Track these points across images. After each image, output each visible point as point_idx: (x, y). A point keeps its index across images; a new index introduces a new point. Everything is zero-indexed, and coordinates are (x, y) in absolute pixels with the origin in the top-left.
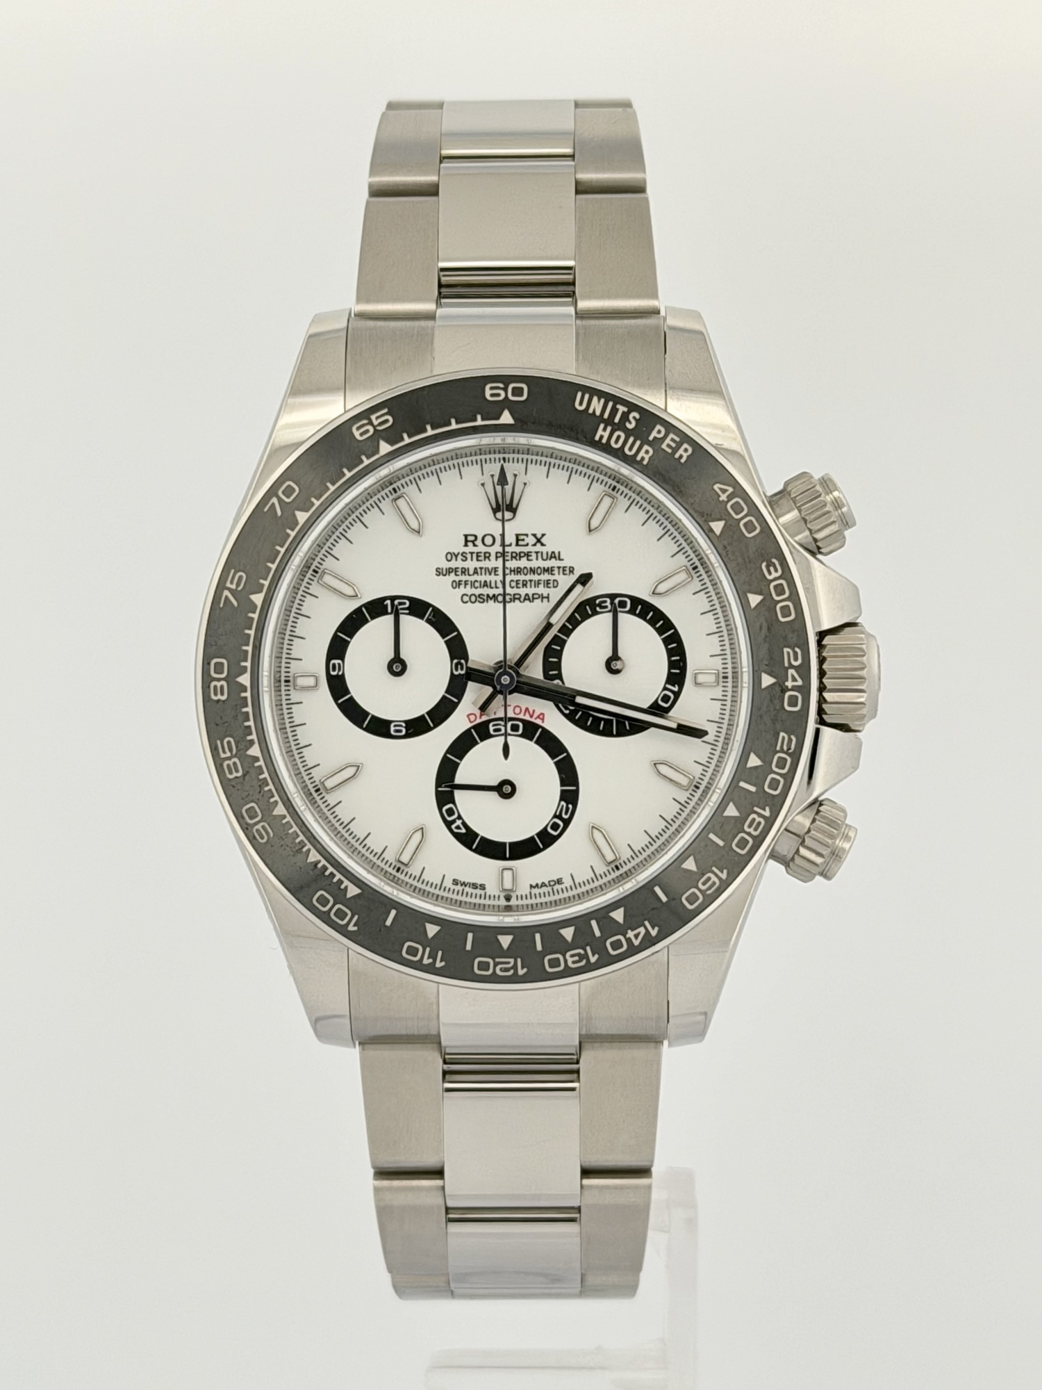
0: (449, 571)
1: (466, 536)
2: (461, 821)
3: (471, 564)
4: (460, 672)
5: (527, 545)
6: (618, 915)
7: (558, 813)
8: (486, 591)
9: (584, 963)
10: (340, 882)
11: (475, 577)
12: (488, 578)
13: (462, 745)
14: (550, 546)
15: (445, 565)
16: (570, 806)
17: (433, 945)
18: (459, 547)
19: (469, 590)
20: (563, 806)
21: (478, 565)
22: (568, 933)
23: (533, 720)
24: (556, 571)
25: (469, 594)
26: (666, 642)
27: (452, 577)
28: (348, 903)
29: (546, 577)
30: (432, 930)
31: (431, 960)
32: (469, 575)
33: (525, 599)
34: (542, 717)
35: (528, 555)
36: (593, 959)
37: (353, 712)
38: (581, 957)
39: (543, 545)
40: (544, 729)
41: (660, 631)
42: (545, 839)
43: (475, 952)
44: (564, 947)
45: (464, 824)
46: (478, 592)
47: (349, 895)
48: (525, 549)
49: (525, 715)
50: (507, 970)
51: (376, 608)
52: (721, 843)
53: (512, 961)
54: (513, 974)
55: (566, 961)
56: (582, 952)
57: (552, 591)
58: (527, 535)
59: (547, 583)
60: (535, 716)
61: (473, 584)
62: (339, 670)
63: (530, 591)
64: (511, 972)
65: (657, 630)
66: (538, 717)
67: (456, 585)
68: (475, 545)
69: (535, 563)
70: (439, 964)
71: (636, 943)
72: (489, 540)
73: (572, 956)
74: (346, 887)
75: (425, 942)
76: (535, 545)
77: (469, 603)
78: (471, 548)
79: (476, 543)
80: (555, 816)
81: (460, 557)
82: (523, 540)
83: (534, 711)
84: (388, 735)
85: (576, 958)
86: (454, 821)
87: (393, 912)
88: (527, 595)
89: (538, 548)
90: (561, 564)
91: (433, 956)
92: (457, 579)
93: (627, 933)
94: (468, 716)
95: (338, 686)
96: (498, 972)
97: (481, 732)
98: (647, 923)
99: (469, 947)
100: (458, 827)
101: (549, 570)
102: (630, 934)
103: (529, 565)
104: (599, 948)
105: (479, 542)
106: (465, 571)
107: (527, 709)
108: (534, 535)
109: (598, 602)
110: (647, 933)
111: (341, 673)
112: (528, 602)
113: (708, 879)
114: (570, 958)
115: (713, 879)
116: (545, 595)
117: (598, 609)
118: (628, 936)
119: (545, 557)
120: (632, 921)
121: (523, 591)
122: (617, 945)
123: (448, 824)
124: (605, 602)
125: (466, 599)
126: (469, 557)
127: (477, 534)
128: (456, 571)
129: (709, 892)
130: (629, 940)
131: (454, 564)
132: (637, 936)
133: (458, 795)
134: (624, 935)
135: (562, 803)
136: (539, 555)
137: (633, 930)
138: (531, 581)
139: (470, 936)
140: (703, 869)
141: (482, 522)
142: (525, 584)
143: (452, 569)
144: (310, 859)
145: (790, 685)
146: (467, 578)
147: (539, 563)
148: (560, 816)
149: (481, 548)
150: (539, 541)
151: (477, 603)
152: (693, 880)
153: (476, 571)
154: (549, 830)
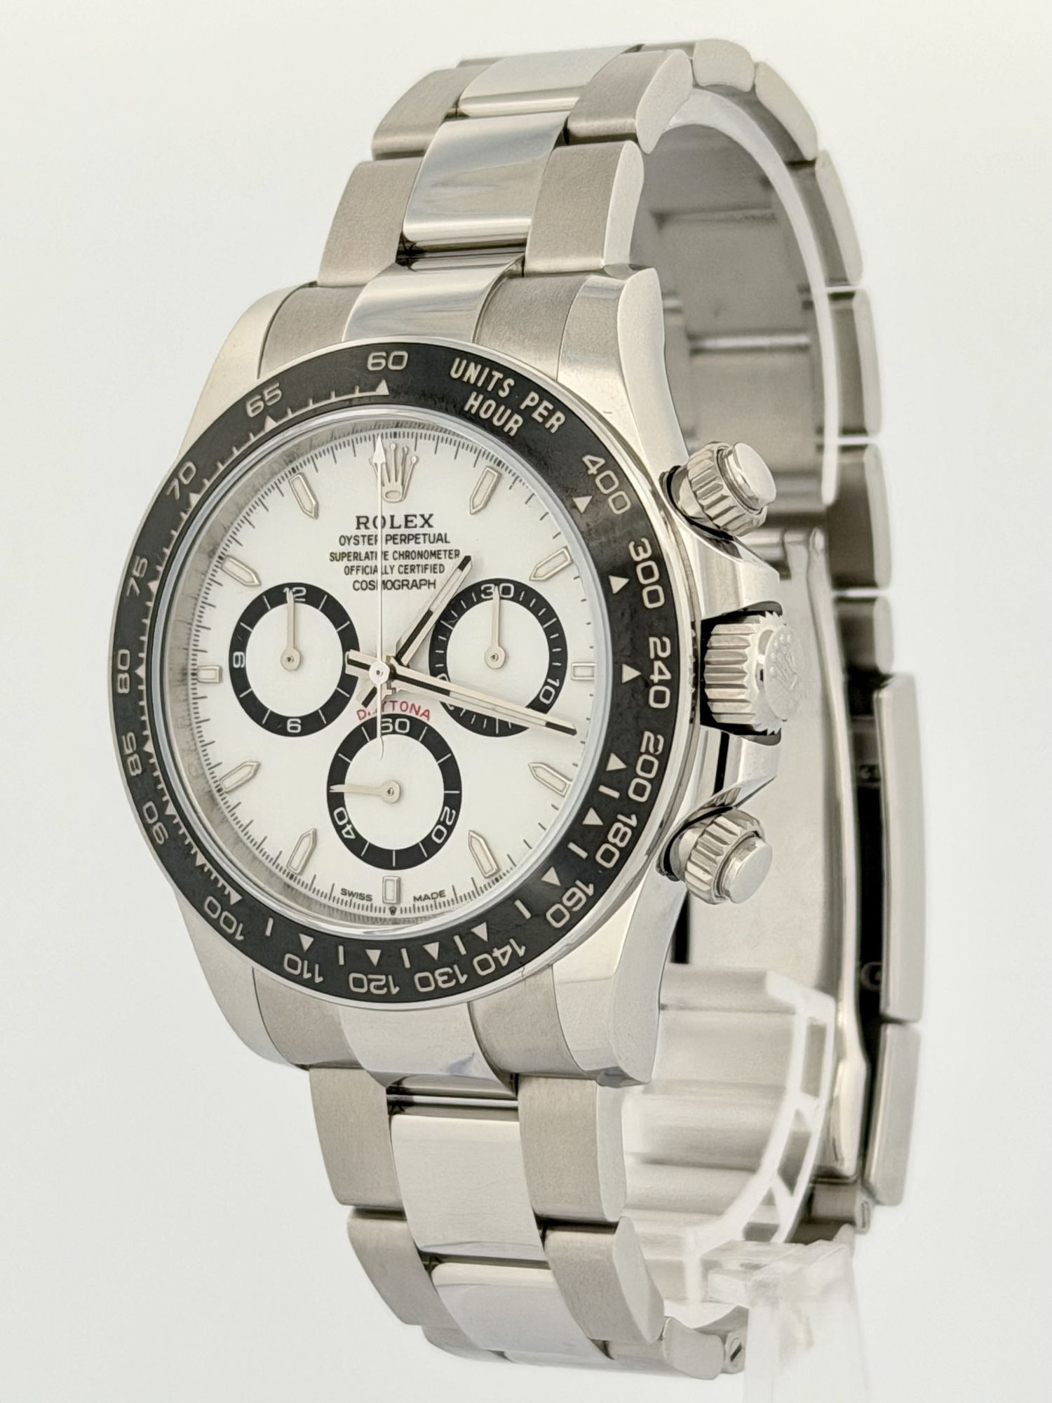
0: (343, 556)
1: (358, 518)
2: (350, 826)
3: (363, 549)
5: (415, 526)
6: (481, 932)
7: (442, 819)
8: (376, 577)
9: (453, 983)
10: (224, 887)
11: (367, 562)
12: (378, 563)
13: (352, 744)
14: (437, 525)
15: (339, 549)
16: (454, 812)
17: (310, 958)
18: (351, 530)
19: (361, 577)
20: (446, 812)
21: (370, 549)
22: (433, 950)
23: (418, 717)
24: (442, 555)
25: (360, 580)
26: (548, 631)
27: (345, 562)
28: (232, 909)
29: (432, 561)
30: (306, 942)
31: (310, 975)
32: (361, 560)
33: (412, 586)
34: (427, 713)
35: (416, 537)
36: (463, 979)
37: (253, 708)
38: (452, 976)
39: (430, 526)
40: (429, 727)
41: (541, 620)
42: (428, 848)
43: (349, 969)
44: (431, 965)
45: (353, 829)
46: (369, 578)
47: (232, 901)
48: (414, 532)
49: (411, 711)
50: (380, 988)
51: (275, 596)
52: (584, 854)
54: (386, 993)
55: (436, 980)
56: (451, 971)
57: (438, 578)
58: (415, 516)
59: (434, 568)
60: (421, 712)
61: (364, 570)
62: (241, 663)
63: (418, 576)
64: (385, 990)
66: (423, 714)
67: (349, 571)
68: (367, 528)
69: (424, 546)
70: (318, 979)
71: (504, 962)
72: (379, 522)
73: (441, 975)
74: (229, 893)
75: (302, 954)
76: (423, 526)
77: (360, 591)
78: (363, 531)
79: (368, 525)
80: (439, 823)
81: (352, 541)
82: (412, 521)
83: (419, 708)
84: (284, 733)
85: (445, 978)
86: (344, 827)
87: (271, 922)
88: (414, 581)
89: (426, 530)
90: (447, 547)
91: (311, 970)
92: (350, 564)
93: (493, 951)
94: (358, 713)
95: (239, 679)
96: (373, 990)
97: (370, 730)
98: (512, 941)
99: (341, 961)
100: (348, 833)
101: (435, 554)
102: (497, 953)
103: (417, 548)
104: (467, 967)
105: (370, 525)
106: (357, 556)
107: (413, 706)
108: (422, 516)
109: (482, 588)
110: (514, 952)
111: (242, 666)
112: (415, 589)
113: (573, 895)
114: (440, 977)
115: (579, 894)
116: (432, 581)
117: (483, 596)
118: (494, 955)
119: (432, 539)
120: (497, 939)
121: (411, 577)
122: (484, 965)
123: (339, 829)
124: (490, 588)
125: (357, 586)
126: (361, 539)
127: (369, 516)
128: (348, 555)
129: (576, 909)
130: (496, 960)
131: (346, 549)
132: (504, 955)
133: (347, 800)
134: (490, 953)
135: (447, 808)
136: (427, 537)
137: (499, 949)
138: (418, 566)
139: (341, 949)
140: (567, 883)
141: (373, 502)
142: (412, 569)
143: (345, 553)
144: (198, 862)
145: (656, 679)
146: (359, 563)
147: (427, 546)
148: (444, 823)
149: (372, 530)
150: (427, 521)
151: (368, 590)
152: (556, 894)
153: (367, 556)
154: (433, 837)
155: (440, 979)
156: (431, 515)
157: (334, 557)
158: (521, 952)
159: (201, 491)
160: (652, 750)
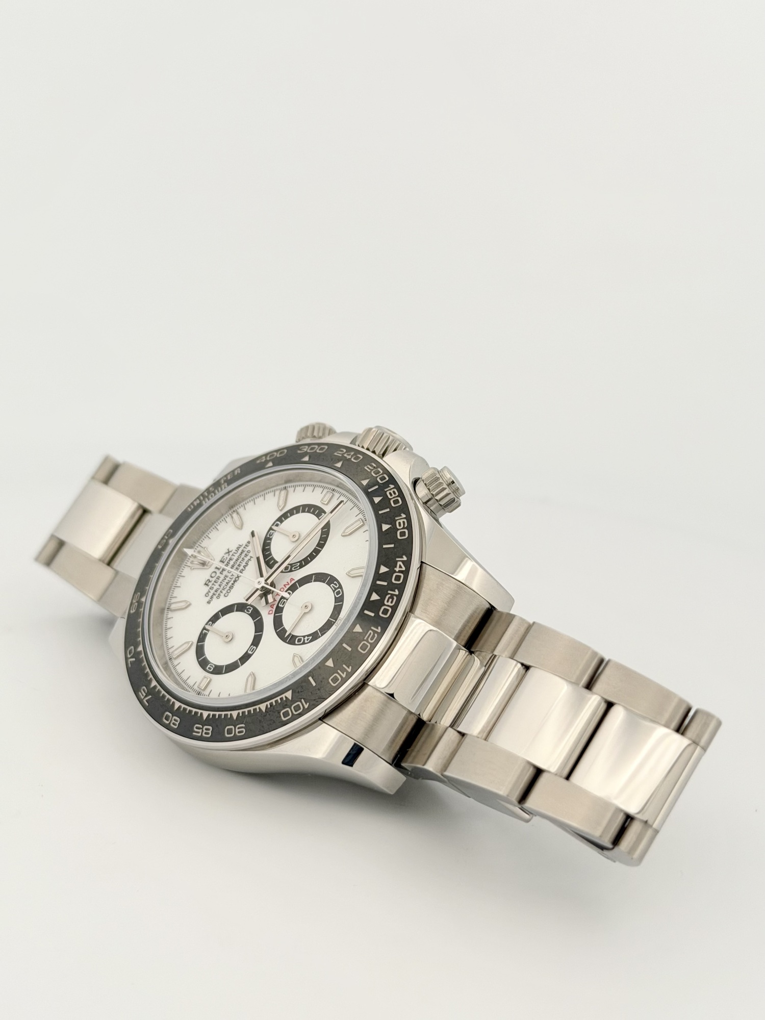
0: (212, 598)
1: (206, 584)
2: (306, 637)
3: (216, 586)
4: (250, 611)
5: (227, 558)
6: (383, 569)
7: (334, 589)
8: (230, 584)
9: (395, 598)
10: (281, 699)
11: (222, 586)
12: (226, 581)
13: (278, 623)
14: (233, 548)
15: (208, 599)
16: (335, 582)
17: (338, 666)
18: (206, 589)
19: (224, 592)
20: (333, 586)
21: (219, 583)
22: (375, 597)
23: (290, 585)
24: (245, 549)
25: (226, 592)
26: (303, 511)
27: (215, 597)
28: (293, 701)
29: (243, 555)
30: (330, 663)
31: (345, 673)
33: (245, 568)
34: (292, 579)
35: (230, 559)
36: (397, 592)
37: (232, 667)
38: (392, 597)
39: (231, 551)
40: (297, 581)
41: (298, 512)
42: (339, 600)
43: (354, 647)
44: (380, 603)
45: (308, 636)
46: (228, 588)
47: (290, 698)
48: (228, 559)
49: (286, 587)
50: (374, 636)
51: (202, 638)
52: (388, 510)
53: (370, 631)
54: (378, 635)
55: (388, 606)
56: (389, 596)
57: (250, 554)
58: (223, 557)
59: (246, 555)
60: (289, 583)
61: (224, 589)
62: (212, 667)
63: (244, 564)
64: (376, 635)
65: (296, 513)
66: (291, 581)
67: (218, 597)
68: (211, 582)
69: (235, 558)
70: (349, 670)
71: (404, 569)
72: (213, 575)
73: (388, 601)
74: (286, 697)
75: (334, 670)
76: (229, 555)
77: (229, 594)
78: (210, 584)
80: (334, 591)
81: (210, 591)
82: (224, 559)
84: (251, 655)
85: (390, 600)
86: (304, 640)
87: (310, 679)
89: (231, 554)
90: (243, 546)
91: (343, 670)
92: (217, 595)
93: (395, 570)
94: (269, 614)
95: (218, 670)
96: (372, 642)
97: (279, 610)
98: (397, 559)
99: (350, 649)
100: (308, 640)
101: (243, 551)
102: (397, 569)
103: (234, 560)
104: (392, 587)
105: (211, 579)
106: (216, 591)
107: (285, 585)
108: (226, 553)
109: (268, 536)
110: (403, 562)
111: (214, 666)
112: (247, 568)
113: (400, 523)
114: (388, 603)
115: (401, 521)
116: (249, 558)
117: (271, 537)
118: (397, 571)
119: (236, 552)
120: (392, 565)
121: (242, 567)
122: (398, 578)
123: (304, 643)
124: (271, 533)
125: (226, 595)
126: (213, 586)
127: (207, 579)
128: (214, 594)
129: (406, 525)
130: (400, 572)
131: (211, 594)
132: (400, 567)
133: (295, 634)
134: (395, 572)
135: (331, 585)
136: (234, 554)
137: (396, 567)
138: (240, 562)
139: (344, 645)
140: (393, 523)
141: (205, 574)
142: (239, 565)
143: (211, 597)
144: (264, 709)
145: (350, 457)
146: (219, 590)
147: (237, 556)
148: (336, 589)
149: (214, 579)
150: (229, 552)
151: (232, 590)
152: (394, 529)
153: (220, 586)
154: (337, 596)
155: (389, 604)
156: (228, 550)
157: (209, 602)
158: (405, 558)
159: (140, 644)
160: (373, 468)
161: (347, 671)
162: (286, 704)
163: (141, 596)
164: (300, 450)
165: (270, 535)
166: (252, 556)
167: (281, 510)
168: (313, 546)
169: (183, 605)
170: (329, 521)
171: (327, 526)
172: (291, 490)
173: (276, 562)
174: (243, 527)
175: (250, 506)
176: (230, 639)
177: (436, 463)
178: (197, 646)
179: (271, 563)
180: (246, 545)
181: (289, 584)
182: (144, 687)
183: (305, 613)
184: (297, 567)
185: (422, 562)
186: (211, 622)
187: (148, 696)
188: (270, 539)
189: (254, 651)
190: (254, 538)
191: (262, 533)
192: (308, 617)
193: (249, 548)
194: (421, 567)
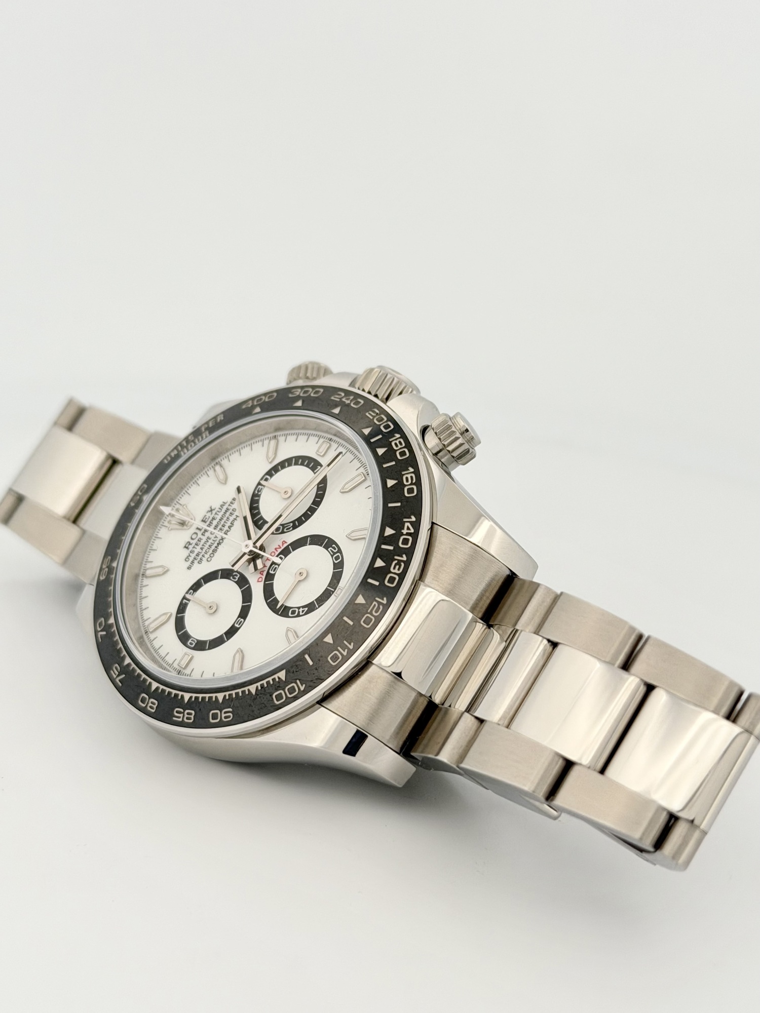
0: (193, 562)
1: (185, 547)
2: (301, 608)
3: (198, 550)
4: (237, 578)
5: (209, 517)
6: (389, 531)
7: (332, 554)
8: (213, 547)
9: (403, 564)
10: (273, 680)
11: (204, 550)
12: (209, 544)
13: (268, 592)
14: (216, 506)
15: (188, 564)
16: (334, 546)
17: (338, 643)
18: (186, 552)
19: (207, 556)
20: (331, 550)
21: (200, 546)
22: (379, 563)
23: (283, 548)
24: (230, 507)
25: (209, 556)
26: (296, 464)
27: (196, 562)
28: (287, 682)
29: (228, 514)
30: (329, 639)
31: (346, 650)
32: (201, 553)
34: (284, 542)
35: (214, 519)
36: (404, 558)
37: (217, 642)
38: (399, 563)
39: (214, 510)
40: (291, 544)
41: (290, 465)
42: (339, 566)
43: (357, 621)
44: (385, 571)
45: (303, 607)
46: (211, 551)
47: (283, 679)
48: (211, 518)
49: (277, 551)
50: (379, 608)
51: (182, 608)
52: (393, 463)
53: (374, 603)
54: (383, 607)
55: (395, 573)
56: (396, 562)
57: (236, 513)
58: (205, 516)
59: (231, 514)
60: (281, 546)
61: (206, 553)
62: (194, 641)
63: (229, 524)
64: (381, 607)
65: (288, 466)
66: (283, 544)
67: (200, 562)
68: (191, 544)
69: (219, 517)
70: (351, 647)
71: (412, 531)
72: (194, 536)
73: (394, 568)
74: (279, 678)
75: (333, 647)
76: (212, 513)
77: (213, 559)
78: (191, 547)
79: (191, 543)
80: (332, 556)
81: (191, 554)
82: (206, 518)
83: (279, 546)
84: (238, 629)
85: (397, 567)
86: (299, 612)
87: (307, 657)
88: (229, 527)
89: (214, 512)
90: (229, 503)
91: (344, 647)
92: (199, 559)
94: (258, 581)
95: (201, 646)
96: (377, 614)
97: (270, 577)
98: (405, 520)
99: (351, 623)
100: (303, 611)
101: (227, 509)
102: (405, 531)
103: (218, 520)
104: (399, 551)
105: (191, 541)
106: (198, 555)
107: (276, 549)
108: (209, 511)
109: (256, 492)
110: (411, 523)
111: (196, 641)
112: (232, 528)
113: (407, 479)
115: (409, 476)
116: (235, 517)
117: (259, 493)
118: (405, 533)
119: (219, 510)
120: (398, 527)
121: (226, 528)
122: (405, 541)
123: (298, 616)
124: (259, 488)
125: (209, 559)
126: (194, 549)
127: (187, 541)
128: (195, 559)
129: (414, 481)
130: (408, 534)
131: (191, 559)
132: (408, 528)
133: (288, 604)
134: (403, 534)
135: (329, 549)
136: (218, 513)
137: (403, 529)
138: (225, 522)
139: (345, 619)
140: (399, 478)
141: (184, 536)
142: (223, 526)
143: (193, 560)
144: (253, 692)
145: (349, 402)
146: (201, 554)
147: (221, 514)
148: (334, 553)
149: (194, 542)
150: (211, 510)
151: (215, 554)
152: (400, 485)
153: (202, 549)
154: (336, 562)
155: (396, 571)
156: (211, 508)
157: (189, 568)
158: (413, 519)
159: (111, 615)
160: (375, 415)
161: (349, 649)
162: (279, 685)
163: (112, 561)
164: (292, 393)
165: (258, 491)
166: (238, 515)
167: (270, 463)
168: (308, 503)
169: (160, 570)
170: (325, 477)
171: (324, 481)
172: (282, 439)
173: (265, 522)
174: (227, 483)
175: (234, 457)
176: (213, 610)
177: (447, 408)
178: (177, 618)
179: (260, 523)
180: (231, 503)
181: (280, 548)
182: (117, 665)
183: (299, 581)
184: (289, 528)
185: (433, 523)
186: (191, 591)
187: (122, 674)
188: (259, 496)
189: (241, 624)
190: (240, 494)
191: (249, 489)
192: (303, 586)
193: (235, 506)
194: (432, 529)
